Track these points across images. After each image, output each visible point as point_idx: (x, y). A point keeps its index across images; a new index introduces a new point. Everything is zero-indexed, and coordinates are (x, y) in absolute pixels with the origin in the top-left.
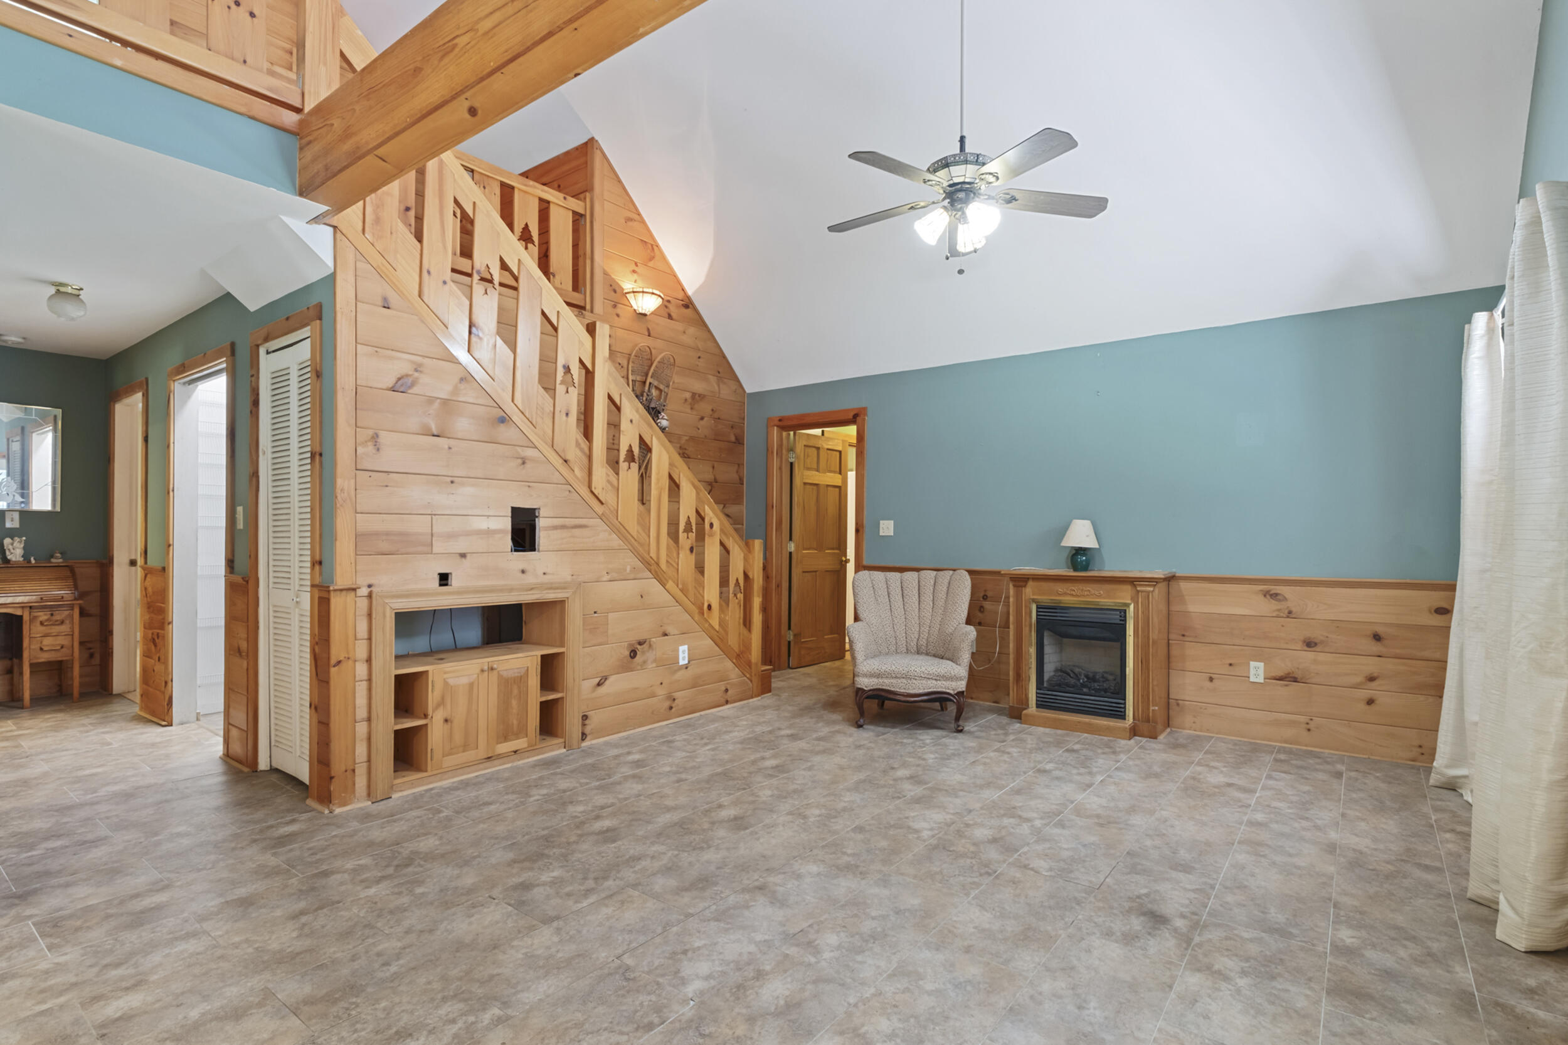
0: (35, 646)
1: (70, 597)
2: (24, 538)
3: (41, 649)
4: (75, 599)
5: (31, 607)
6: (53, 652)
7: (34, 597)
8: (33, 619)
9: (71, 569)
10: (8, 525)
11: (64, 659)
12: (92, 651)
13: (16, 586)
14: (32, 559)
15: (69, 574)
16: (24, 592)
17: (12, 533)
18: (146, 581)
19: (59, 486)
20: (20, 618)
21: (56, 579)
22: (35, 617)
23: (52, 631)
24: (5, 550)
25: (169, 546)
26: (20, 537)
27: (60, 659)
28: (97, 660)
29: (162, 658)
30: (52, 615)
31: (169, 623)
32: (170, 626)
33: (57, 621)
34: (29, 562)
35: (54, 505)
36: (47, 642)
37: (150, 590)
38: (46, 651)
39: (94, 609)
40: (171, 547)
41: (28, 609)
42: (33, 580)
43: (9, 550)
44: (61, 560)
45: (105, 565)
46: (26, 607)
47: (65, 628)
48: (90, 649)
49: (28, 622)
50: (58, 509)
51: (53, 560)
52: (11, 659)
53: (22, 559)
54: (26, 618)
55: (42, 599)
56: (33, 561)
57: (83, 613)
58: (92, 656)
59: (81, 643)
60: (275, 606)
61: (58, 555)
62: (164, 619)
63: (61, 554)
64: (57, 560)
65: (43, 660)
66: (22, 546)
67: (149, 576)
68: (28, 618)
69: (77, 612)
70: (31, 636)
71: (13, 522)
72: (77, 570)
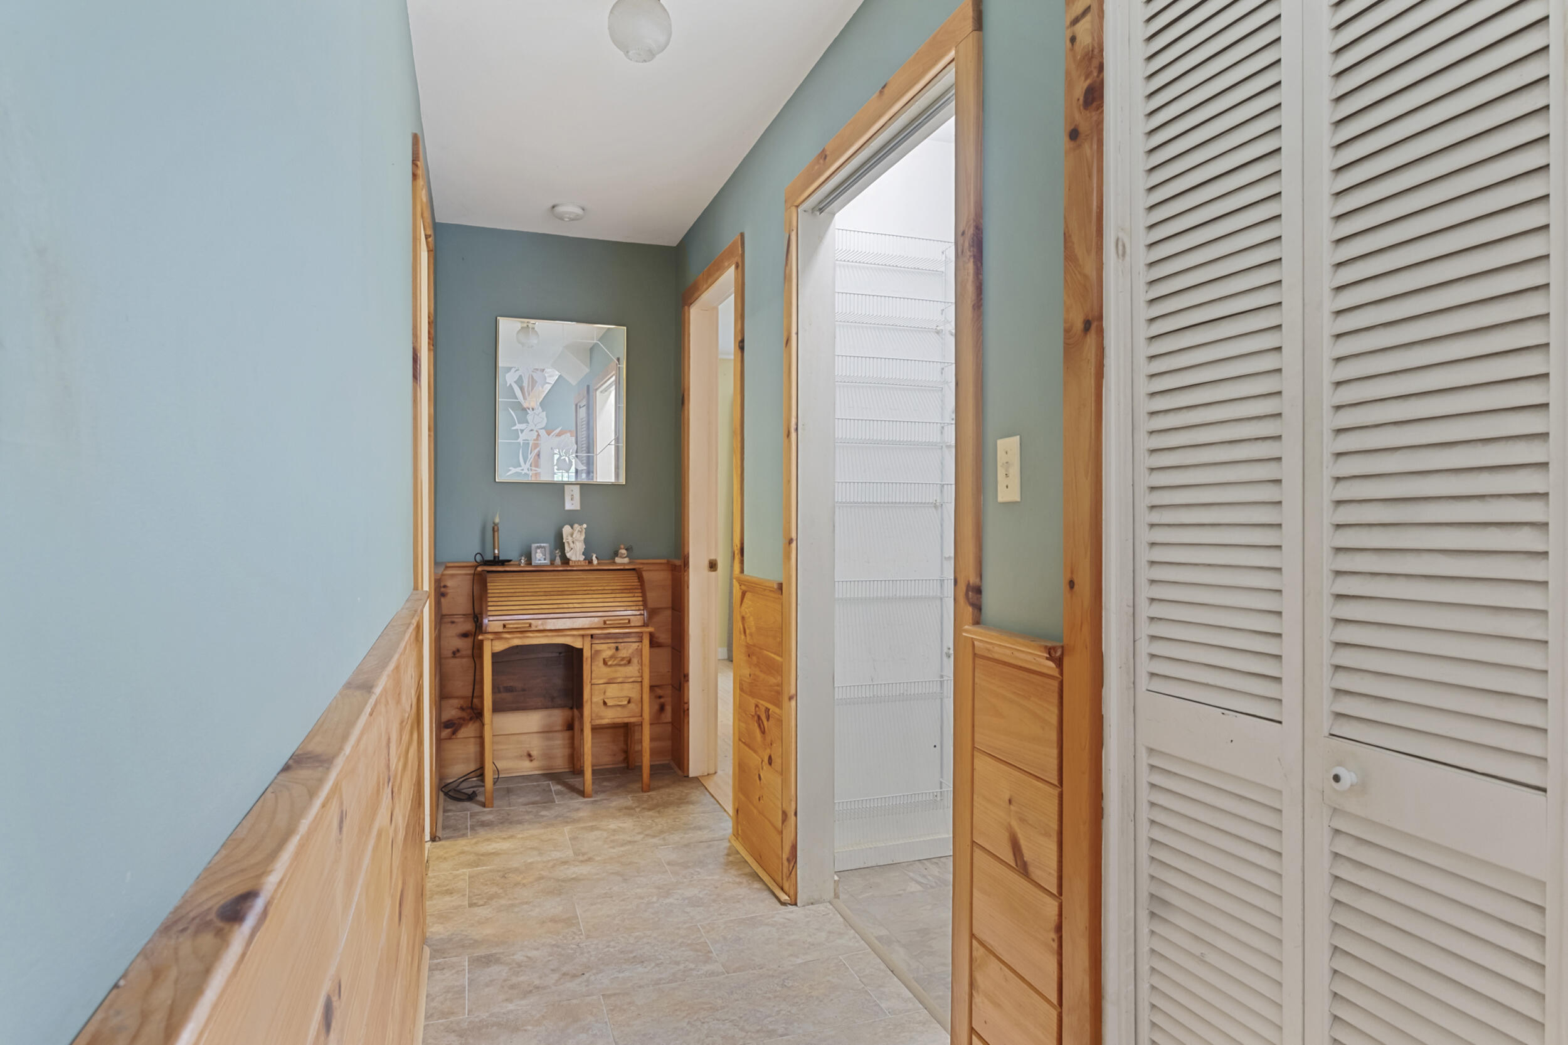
0: (598, 699)
1: (637, 621)
2: (585, 526)
3: (605, 703)
4: (645, 625)
5: (592, 636)
6: (619, 709)
7: (596, 619)
8: (595, 654)
9: (638, 573)
10: (569, 506)
11: (632, 720)
12: (662, 700)
13: (573, 601)
14: (594, 558)
15: (635, 582)
16: (584, 612)
17: (572, 518)
18: (744, 605)
19: (623, 445)
20: (580, 651)
21: (622, 591)
22: (598, 652)
23: (618, 675)
24: (564, 544)
25: (790, 541)
26: (581, 524)
27: (626, 720)
28: (668, 716)
29: (777, 761)
30: (617, 649)
31: (790, 698)
32: (793, 703)
33: (623, 659)
34: (591, 562)
35: (617, 475)
36: (613, 691)
37: (751, 622)
38: (610, 706)
39: (664, 637)
40: (794, 545)
41: (590, 638)
42: (594, 592)
43: (568, 543)
44: (626, 560)
45: (678, 569)
46: (587, 635)
47: (632, 670)
48: (660, 697)
49: (589, 660)
50: (622, 481)
51: (618, 560)
52: (572, 708)
53: (582, 558)
54: (587, 654)
55: (605, 623)
56: (595, 562)
57: (654, 643)
58: (662, 708)
59: (652, 688)
60: (1151, 751)
61: (624, 551)
62: (780, 685)
63: (626, 550)
64: (622, 561)
65: (605, 721)
66: (583, 537)
67: (748, 595)
68: (590, 655)
69: (646, 641)
70: (593, 681)
71: (572, 502)
72: (645, 575)
